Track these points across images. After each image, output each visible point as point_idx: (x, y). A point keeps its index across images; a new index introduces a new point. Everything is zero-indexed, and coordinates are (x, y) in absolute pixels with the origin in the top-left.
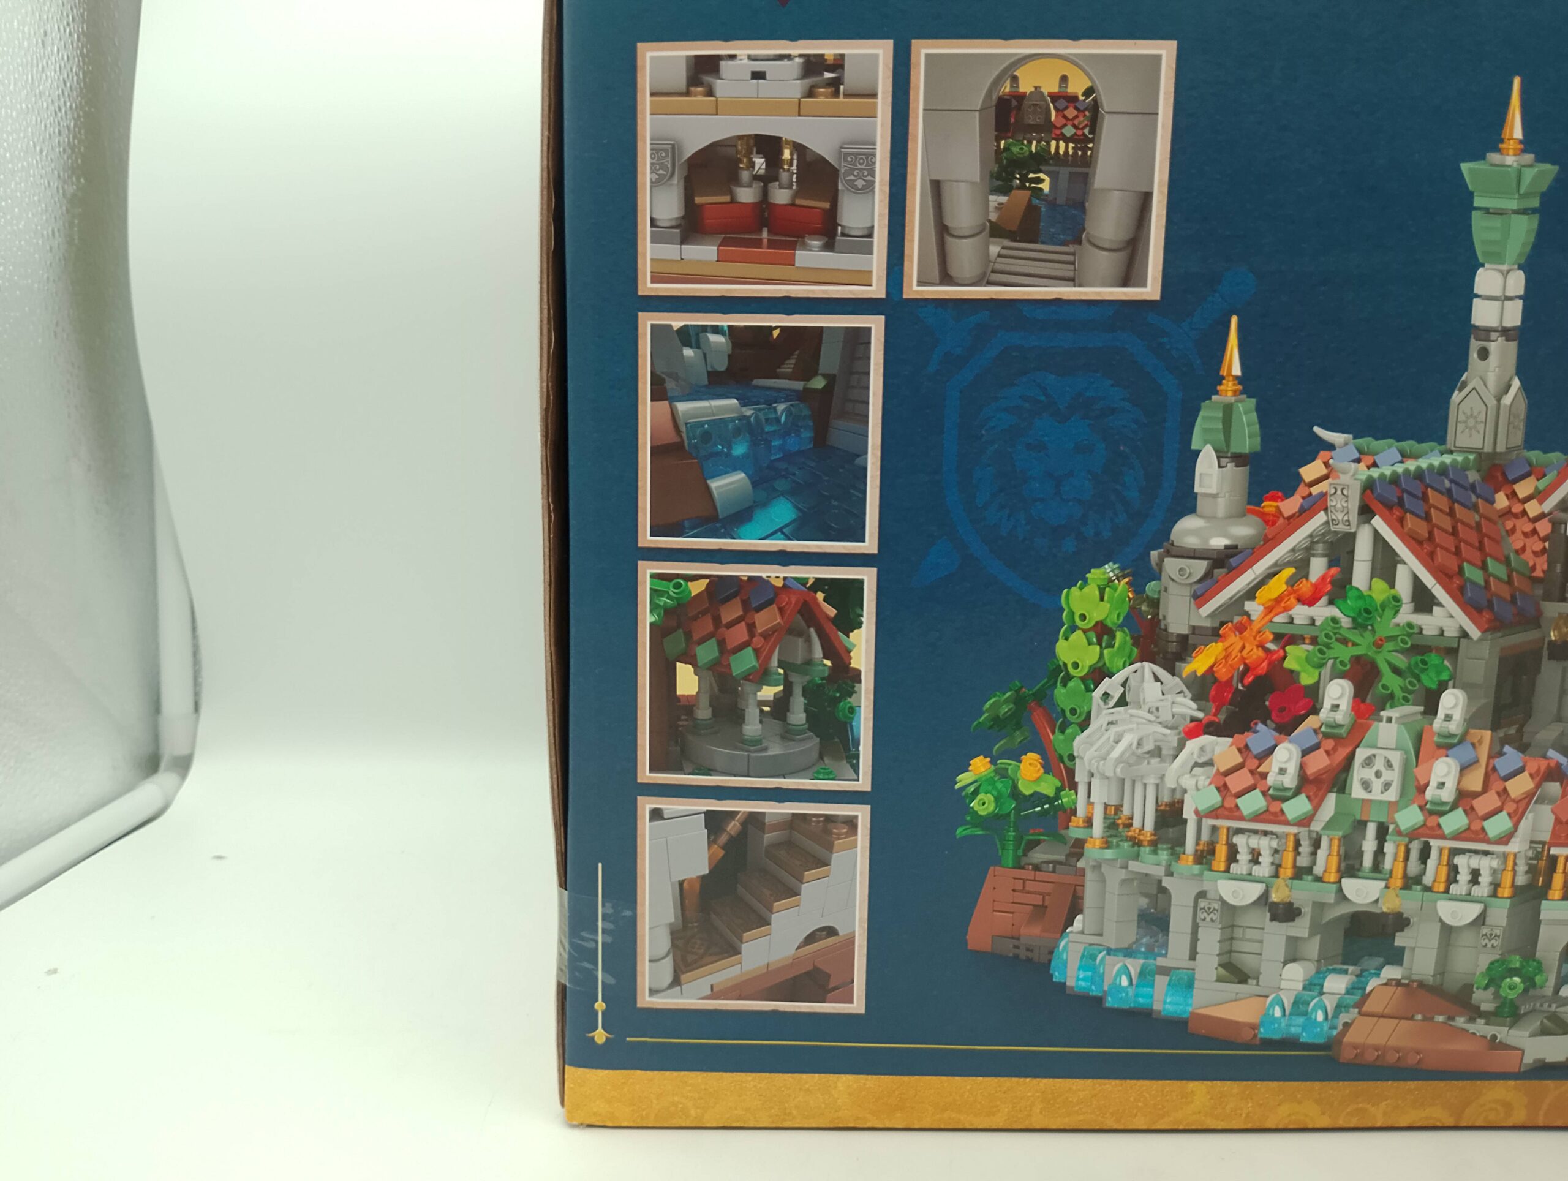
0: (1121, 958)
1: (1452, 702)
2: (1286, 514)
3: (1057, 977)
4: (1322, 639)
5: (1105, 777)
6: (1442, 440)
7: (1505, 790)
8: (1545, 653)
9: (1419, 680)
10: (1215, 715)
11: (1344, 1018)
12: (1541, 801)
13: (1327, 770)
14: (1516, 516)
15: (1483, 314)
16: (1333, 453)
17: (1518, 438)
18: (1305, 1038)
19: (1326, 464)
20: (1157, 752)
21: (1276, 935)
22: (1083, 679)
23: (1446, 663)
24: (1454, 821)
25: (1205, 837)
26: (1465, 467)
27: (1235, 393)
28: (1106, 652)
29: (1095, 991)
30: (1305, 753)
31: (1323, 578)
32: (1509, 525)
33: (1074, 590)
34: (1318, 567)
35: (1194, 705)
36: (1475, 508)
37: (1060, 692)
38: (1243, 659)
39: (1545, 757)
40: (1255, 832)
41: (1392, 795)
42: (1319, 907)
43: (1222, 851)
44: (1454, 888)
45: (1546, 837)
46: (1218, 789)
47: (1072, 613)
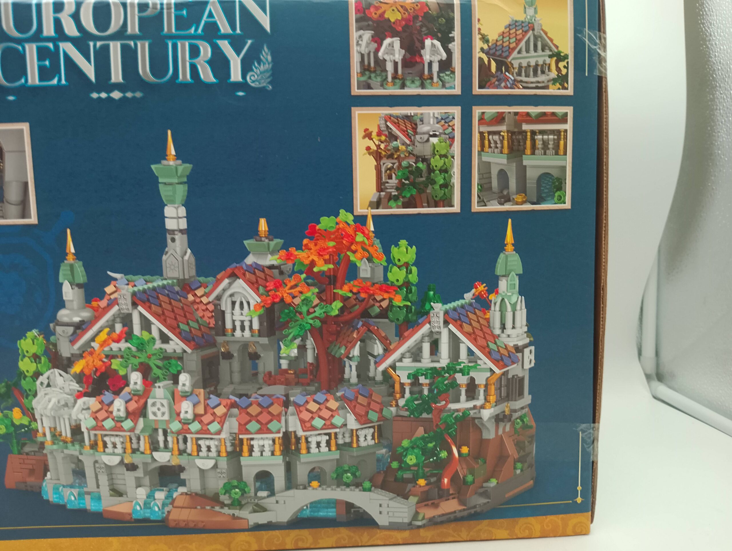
0: (69, 488)
1: (184, 379)
2: (102, 306)
3: (45, 497)
4: (125, 356)
5: (47, 416)
6: (161, 275)
7: (214, 413)
8: (221, 357)
9: (168, 370)
10: (87, 388)
11: (167, 509)
12: (231, 416)
13: (137, 409)
14: (198, 303)
15: (170, 224)
16: (117, 282)
17: (193, 272)
18: (152, 518)
19: (115, 286)
20: (66, 405)
21: (130, 477)
22: (32, 377)
23: (179, 363)
24: (195, 426)
25: (92, 438)
26: (173, 285)
27: (73, 259)
28: (39, 365)
29: (61, 502)
30: (127, 402)
31: (122, 332)
32: (196, 307)
33: (22, 341)
34: (119, 328)
35: (77, 385)
36: (180, 301)
37: (23, 382)
38: (94, 366)
39: (228, 398)
40: (113, 435)
41: (166, 417)
42: (145, 464)
43: (100, 444)
44: (200, 454)
45: (236, 431)
46: (94, 419)
47: (23, 350)
